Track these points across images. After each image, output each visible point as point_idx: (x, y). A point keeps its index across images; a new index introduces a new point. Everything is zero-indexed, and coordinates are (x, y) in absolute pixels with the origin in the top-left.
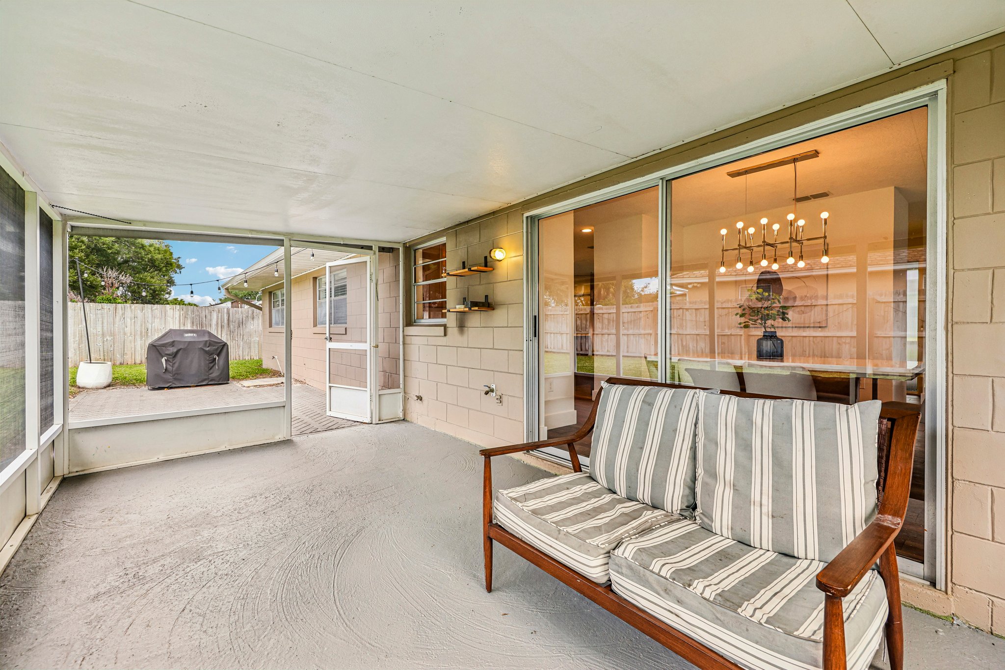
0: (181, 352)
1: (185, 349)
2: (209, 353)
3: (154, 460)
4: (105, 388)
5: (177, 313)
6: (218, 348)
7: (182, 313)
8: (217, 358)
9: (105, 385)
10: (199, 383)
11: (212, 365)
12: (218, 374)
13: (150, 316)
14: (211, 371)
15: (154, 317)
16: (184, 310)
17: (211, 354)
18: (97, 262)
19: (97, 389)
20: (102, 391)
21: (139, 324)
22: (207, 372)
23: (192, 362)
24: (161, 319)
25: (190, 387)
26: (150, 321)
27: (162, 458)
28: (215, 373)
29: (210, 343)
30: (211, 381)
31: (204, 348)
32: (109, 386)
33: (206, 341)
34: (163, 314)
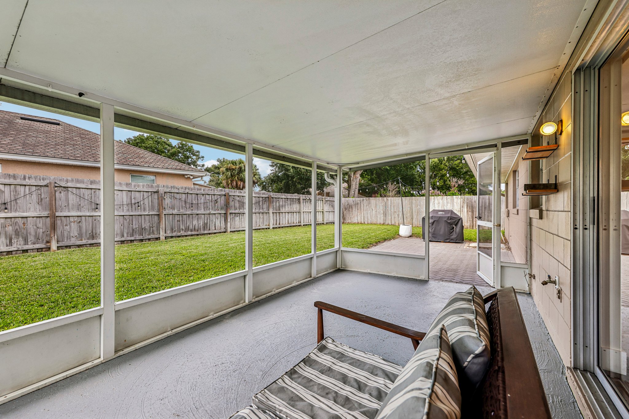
0: (435, 222)
1: (437, 221)
2: (450, 224)
3: (366, 271)
4: (408, 237)
5: (459, 200)
6: (455, 221)
7: (461, 200)
8: (455, 227)
9: (408, 236)
10: (444, 240)
11: (452, 231)
12: (456, 236)
13: (446, 202)
14: (451, 235)
15: (448, 203)
16: (463, 198)
17: (452, 224)
18: (452, 174)
19: (406, 237)
20: (407, 238)
21: (441, 207)
22: (449, 235)
23: (441, 228)
24: (451, 204)
25: (440, 242)
26: (446, 205)
27: (369, 271)
28: (454, 236)
29: (451, 218)
30: (451, 240)
31: (448, 221)
32: (410, 236)
33: (449, 217)
34: (452, 201)
